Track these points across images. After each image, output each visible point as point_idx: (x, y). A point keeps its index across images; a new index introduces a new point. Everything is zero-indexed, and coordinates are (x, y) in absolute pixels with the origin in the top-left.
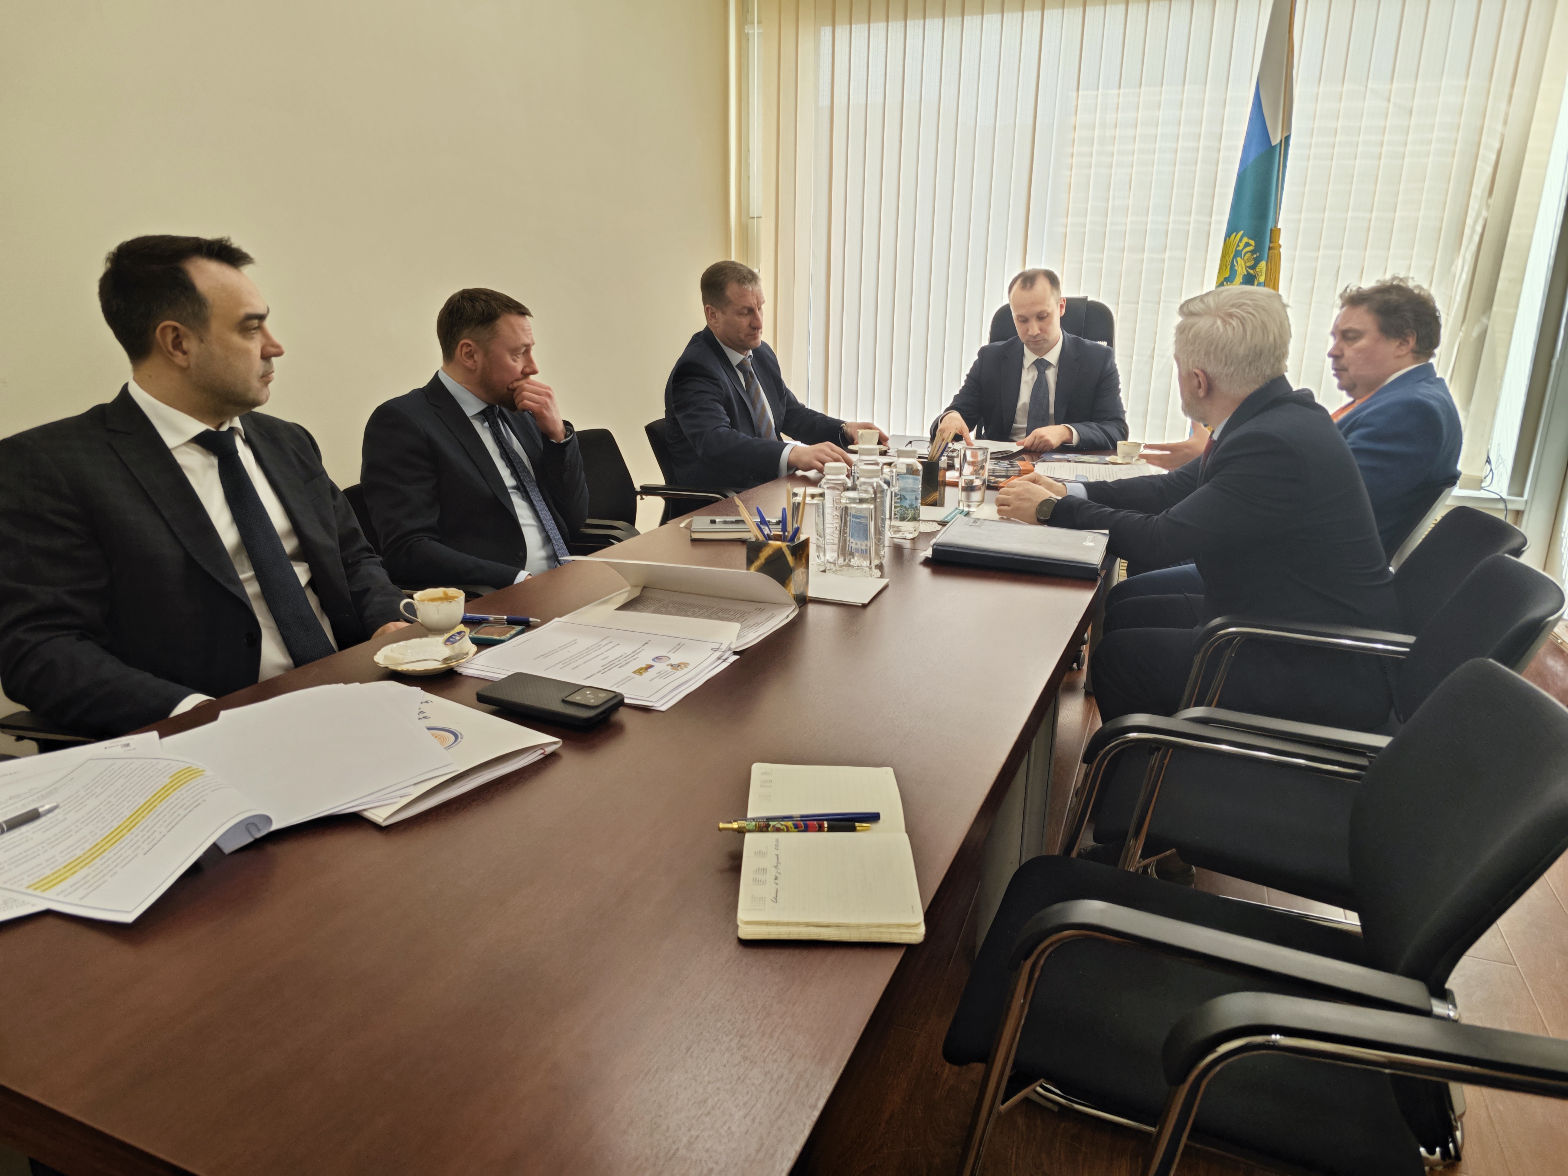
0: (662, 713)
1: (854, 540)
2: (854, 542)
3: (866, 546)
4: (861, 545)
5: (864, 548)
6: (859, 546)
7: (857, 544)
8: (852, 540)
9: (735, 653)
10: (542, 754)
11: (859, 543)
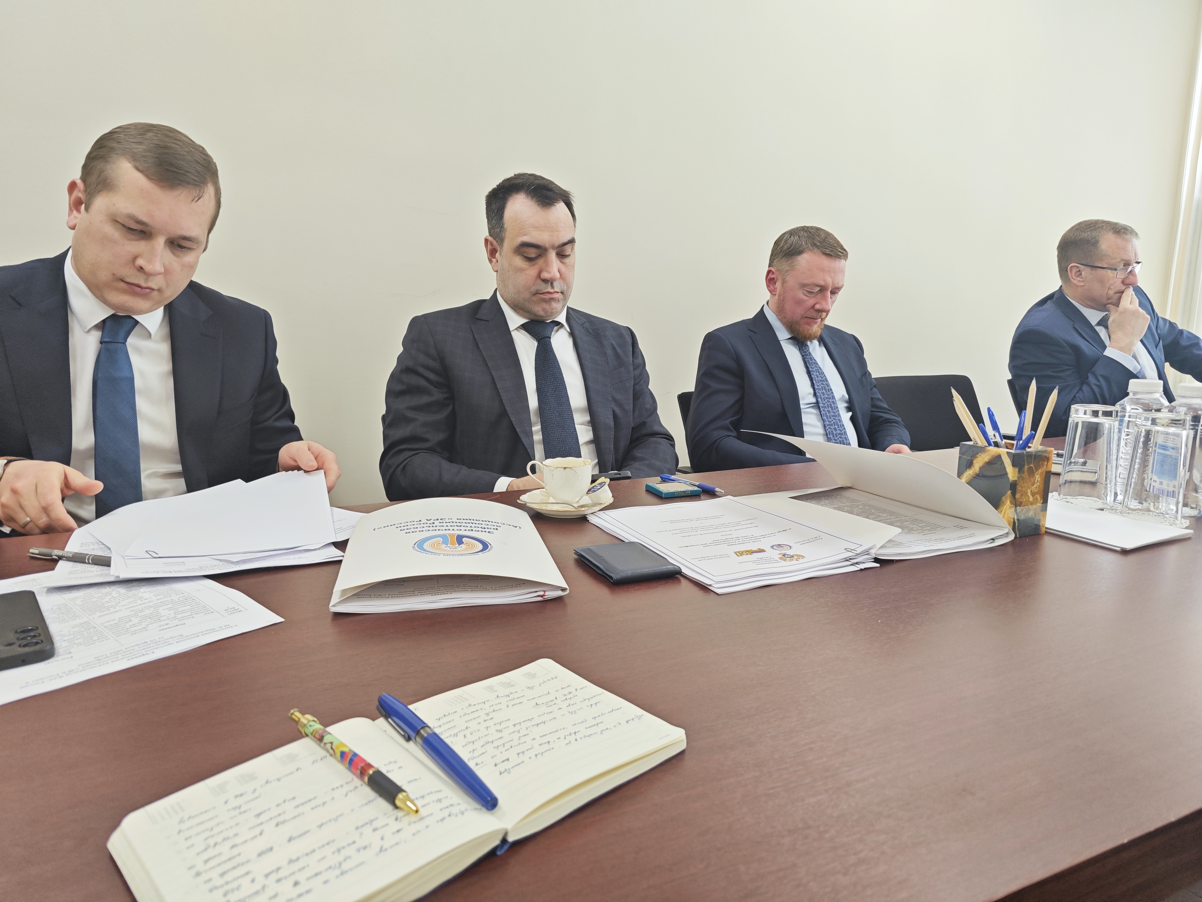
0: (716, 596)
1: (1159, 478)
2: (1158, 480)
3: (1174, 487)
4: (1168, 485)
5: (1171, 489)
6: (1164, 486)
7: (1161, 483)
8: (1155, 478)
9: (876, 560)
10: (542, 596)
11: (1165, 482)
